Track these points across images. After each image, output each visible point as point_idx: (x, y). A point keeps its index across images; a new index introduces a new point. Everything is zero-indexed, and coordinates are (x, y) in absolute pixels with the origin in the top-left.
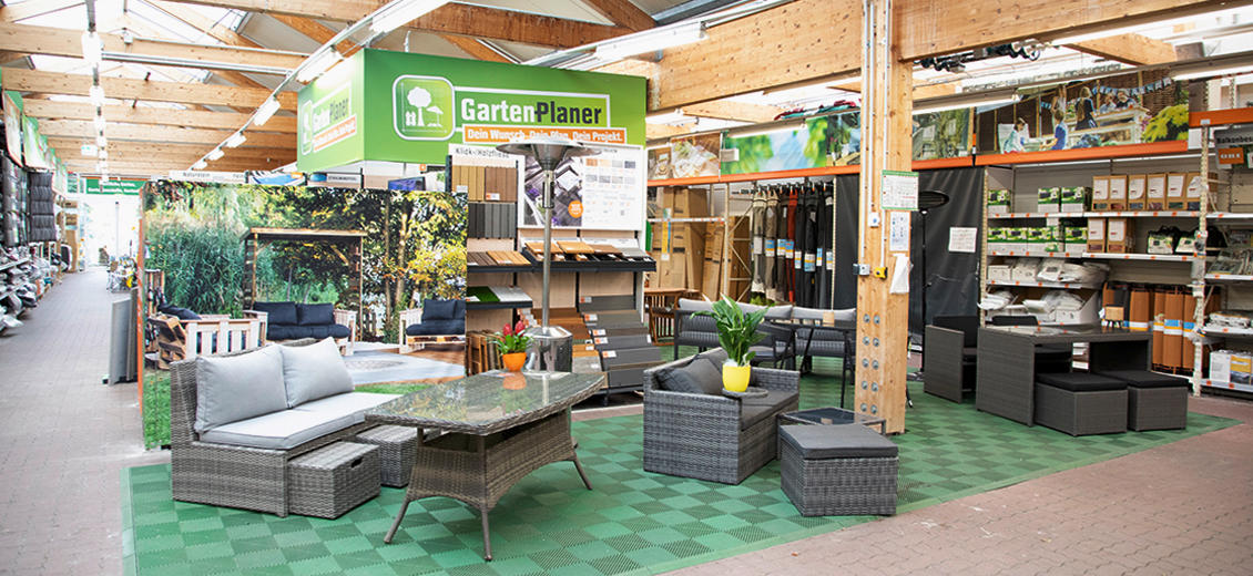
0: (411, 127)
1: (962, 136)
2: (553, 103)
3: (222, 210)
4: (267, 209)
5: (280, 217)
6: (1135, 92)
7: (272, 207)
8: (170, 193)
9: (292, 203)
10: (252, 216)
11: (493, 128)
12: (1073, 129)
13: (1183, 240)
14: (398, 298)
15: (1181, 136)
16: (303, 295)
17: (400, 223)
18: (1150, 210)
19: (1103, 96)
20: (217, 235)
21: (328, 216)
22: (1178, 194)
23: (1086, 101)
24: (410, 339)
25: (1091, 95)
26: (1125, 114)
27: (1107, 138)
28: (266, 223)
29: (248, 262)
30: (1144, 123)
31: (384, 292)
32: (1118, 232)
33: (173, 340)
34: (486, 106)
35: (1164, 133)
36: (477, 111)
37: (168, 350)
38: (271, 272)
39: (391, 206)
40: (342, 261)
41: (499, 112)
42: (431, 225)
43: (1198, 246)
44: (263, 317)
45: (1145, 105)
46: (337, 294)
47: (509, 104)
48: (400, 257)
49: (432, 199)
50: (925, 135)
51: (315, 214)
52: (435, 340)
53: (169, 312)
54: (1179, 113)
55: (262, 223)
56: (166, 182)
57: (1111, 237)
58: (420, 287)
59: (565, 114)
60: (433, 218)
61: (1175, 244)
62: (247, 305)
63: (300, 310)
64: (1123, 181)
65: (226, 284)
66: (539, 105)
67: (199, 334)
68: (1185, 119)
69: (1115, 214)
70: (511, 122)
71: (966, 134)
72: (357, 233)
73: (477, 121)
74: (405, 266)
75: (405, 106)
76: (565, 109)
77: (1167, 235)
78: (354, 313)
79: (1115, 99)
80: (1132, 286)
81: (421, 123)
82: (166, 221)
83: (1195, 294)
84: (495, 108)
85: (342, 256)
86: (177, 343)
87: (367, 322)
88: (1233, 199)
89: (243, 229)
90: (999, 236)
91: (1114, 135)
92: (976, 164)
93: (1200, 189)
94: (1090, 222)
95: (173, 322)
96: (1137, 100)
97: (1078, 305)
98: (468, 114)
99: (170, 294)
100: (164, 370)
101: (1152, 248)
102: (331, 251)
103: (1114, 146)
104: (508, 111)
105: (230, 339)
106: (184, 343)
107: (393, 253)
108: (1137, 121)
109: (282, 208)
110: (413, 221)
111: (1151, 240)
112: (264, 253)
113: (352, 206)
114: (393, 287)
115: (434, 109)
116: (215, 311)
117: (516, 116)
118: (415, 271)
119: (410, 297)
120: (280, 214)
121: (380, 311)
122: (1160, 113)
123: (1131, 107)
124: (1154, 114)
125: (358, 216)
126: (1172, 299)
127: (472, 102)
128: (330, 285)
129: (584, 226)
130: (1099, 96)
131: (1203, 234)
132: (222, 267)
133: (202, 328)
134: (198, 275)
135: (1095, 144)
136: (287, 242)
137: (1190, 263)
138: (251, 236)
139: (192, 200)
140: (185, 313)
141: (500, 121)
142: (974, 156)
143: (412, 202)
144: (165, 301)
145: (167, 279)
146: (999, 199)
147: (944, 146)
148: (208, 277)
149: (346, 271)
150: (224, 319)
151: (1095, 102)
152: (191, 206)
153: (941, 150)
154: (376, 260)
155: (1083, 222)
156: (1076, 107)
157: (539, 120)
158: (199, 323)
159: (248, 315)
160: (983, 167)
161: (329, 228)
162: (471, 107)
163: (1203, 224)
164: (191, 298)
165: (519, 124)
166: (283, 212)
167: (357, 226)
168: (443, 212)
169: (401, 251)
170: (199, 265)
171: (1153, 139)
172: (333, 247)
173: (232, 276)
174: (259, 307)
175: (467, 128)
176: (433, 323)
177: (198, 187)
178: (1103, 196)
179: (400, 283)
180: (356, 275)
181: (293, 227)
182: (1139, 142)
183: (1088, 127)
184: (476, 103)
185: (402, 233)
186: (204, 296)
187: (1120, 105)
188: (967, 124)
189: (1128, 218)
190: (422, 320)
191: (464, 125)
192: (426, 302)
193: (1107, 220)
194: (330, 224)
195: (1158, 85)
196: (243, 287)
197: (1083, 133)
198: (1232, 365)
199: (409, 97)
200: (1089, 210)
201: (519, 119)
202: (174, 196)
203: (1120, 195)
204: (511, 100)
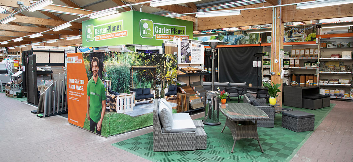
0: (144, 34)
1: (257, 39)
2: (174, 28)
3: (125, 61)
4: (135, 60)
5: (138, 63)
6: (303, 29)
7: (136, 59)
8: (112, 55)
9: (141, 58)
10: (132, 62)
11: (162, 35)
12: (287, 38)
13: (313, 64)
14: (164, 86)
15: (314, 40)
16: (143, 85)
17: (164, 63)
18: (306, 57)
19: (295, 30)
20: (123, 68)
21: (149, 62)
22: (312, 53)
23: (290, 31)
24: (166, 97)
25: (291, 30)
26: (300, 35)
27: (296, 40)
28: (135, 64)
29: (131, 77)
30: (305, 37)
31: (161, 84)
32: (297, 62)
33: (113, 102)
34: (160, 29)
35: (310, 39)
36: (159, 30)
37: (112, 105)
38: (136, 79)
39: (162, 59)
40: (152, 75)
41: (163, 30)
42: (170, 64)
43: (318, 65)
44: (134, 93)
45: (305, 33)
46: (151, 85)
47: (165, 28)
48: (164, 73)
49: (170, 56)
50: (246, 38)
51: (146, 61)
52: (171, 97)
53: (112, 93)
54: (313, 35)
55: (134, 64)
56: (111, 52)
57: (296, 64)
58: (168, 82)
59: (177, 31)
60: (171, 62)
61: (311, 65)
62: (131, 90)
63: (143, 90)
64: (299, 50)
65: (126, 83)
66: (172, 28)
67: (120, 100)
68: (315, 36)
69: (297, 58)
70: (166, 34)
71: (258, 38)
72: (155, 67)
73: (159, 33)
74: (165, 76)
75: (143, 29)
76: (177, 30)
77: (309, 63)
78: (154, 90)
79: (298, 31)
80: (301, 75)
81: (146, 34)
82: (111, 64)
83: (317, 76)
84: (162, 29)
85: (152, 74)
86: (114, 103)
87: (157, 93)
88: (322, 54)
89: (130, 66)
90: (266, 63)
91: (298, 39)
92: (261, 45)
93: (317, 52)
94: (291, 60)
95: (113, 96)
96: (303, 32)
97: (287, 79)
98: (157, 31)
99: (112, 88)
100: (111, 112)
101: (306, 66)
102: (149, 72)
103: (298, 42)
104: (165, 30)
105: (127, 101)
106: (116, 103)
107: (163, 73)
108: (303, 36)
109: (138, 60)
110: (166, 63)
111: (305, 64)
112: (134, 73)
113: (154, 59)
114: (163, 82)
115: (149, 29)
116: (123, 93)
117: (167, 32)
118: (167, 77)
119: (166, 85)
120: (138, 61)
121: (160, 89)
122: (309, 35)
123: (302, 33)
124: (308, 35)
125: (155, 61)
126: (311, 77)
127: (157, 27)
128: (149, 82)
129: (192, 63)
130: (294, 30)
131: (319, 63)
132: (125, 78)
133: (120, 98)
134: (119, 81)
135: (293, 42)
136: (140, 70)
137: (316, 69)
138: (131, 69)
139: (117, 58)
140: (116, 94)
141: (163, 33)
142: (260, 44)
143: (166, 57)
144: (111, 90)
145: (111, 83)
146: (266, 54)
147: (252, 41)
148: (121, 82)
149: (153, 78)
150: (125, 94)
151: (293, 31)
152: (117, 59)
153: (251, 42)
154: (159, 74)
155: (289, 60)
156: (288, 32)
157: (172, 33)
158: (119, 96)
159: (131, 93)
160: (262, 46)
161: (149, 66)
162: (157, 29)
163: (318, 60)
164: (117, 88)
165: (167, 34)
166: (139, 61)
167: (155, 65)
168: (172, 60)
169: (164, 72)
170: (119, 78)
171: (307, 41)
172: (150, 71)
173: (127, 81)
174: (134, 90)
175: (156, 35)
176: (170, 92)
177: (119, 53)
178: (294, 54)
179: (164, 81)
180: (155, 79)
181: (141, 65)
182: (304, 41)
183: (291, 37)
184: (158, 28)
185: (164, 66)
186: (121, 88)
187: (299, 32)
188: (258, 36)
189: (300, 59)
190: (169, 91)
191: (156, 34)
192: (169, 86)
193: (295, 59)
194: (149, 64)
195: (309, 28)
196: (130, 84)
197: (290, 39)
198: (325, 92)
199: (143, 26)
200: (290, 57)
201: (167, 33)
202: (113, 56)
203: (298, 54)
204: (166, 27)
